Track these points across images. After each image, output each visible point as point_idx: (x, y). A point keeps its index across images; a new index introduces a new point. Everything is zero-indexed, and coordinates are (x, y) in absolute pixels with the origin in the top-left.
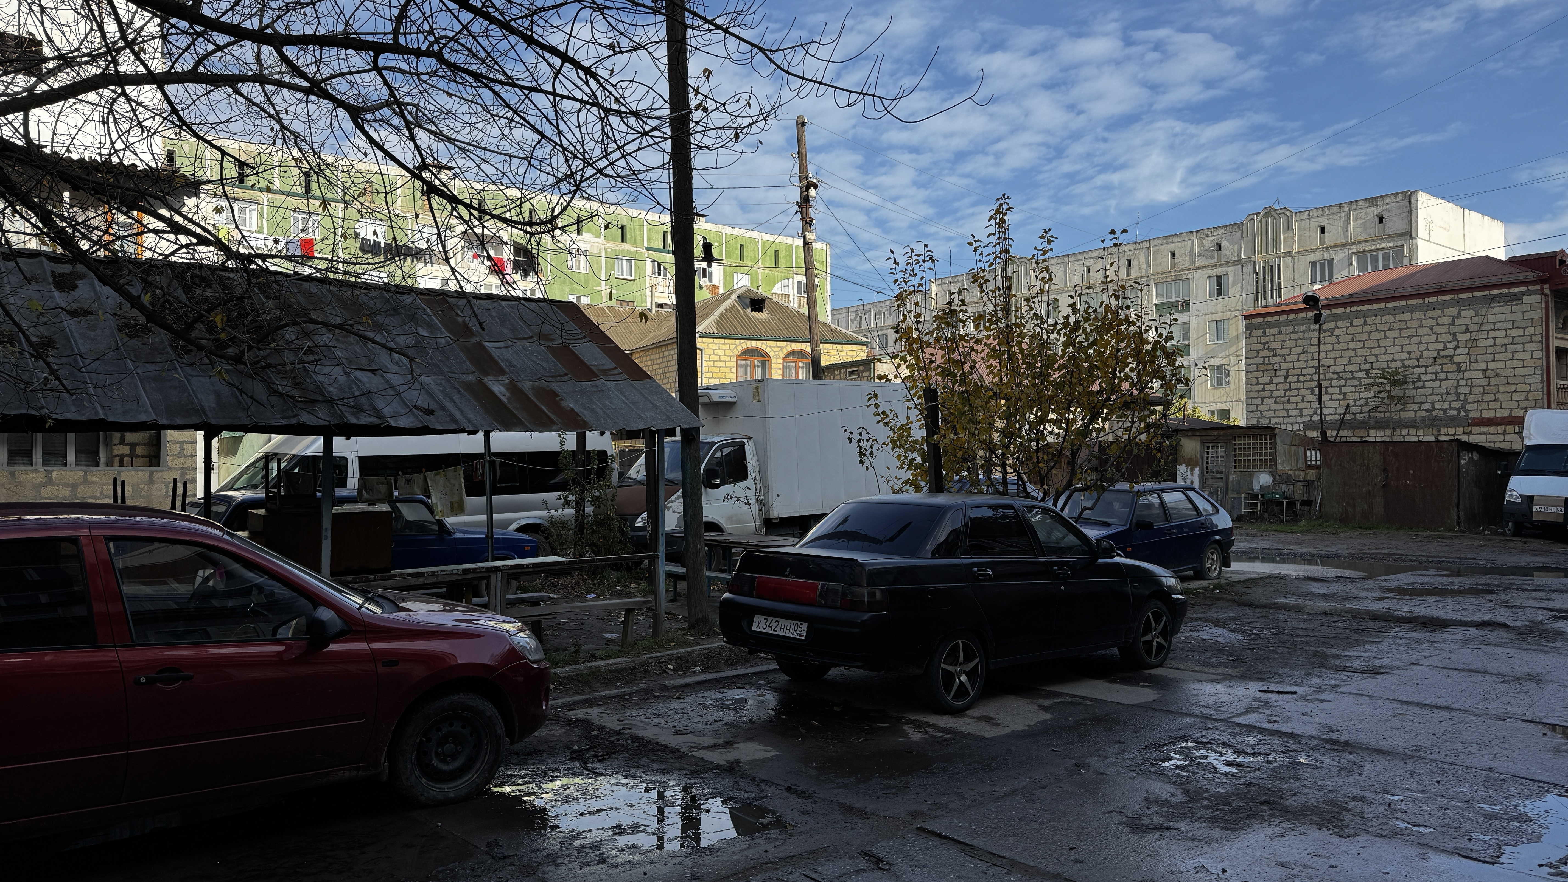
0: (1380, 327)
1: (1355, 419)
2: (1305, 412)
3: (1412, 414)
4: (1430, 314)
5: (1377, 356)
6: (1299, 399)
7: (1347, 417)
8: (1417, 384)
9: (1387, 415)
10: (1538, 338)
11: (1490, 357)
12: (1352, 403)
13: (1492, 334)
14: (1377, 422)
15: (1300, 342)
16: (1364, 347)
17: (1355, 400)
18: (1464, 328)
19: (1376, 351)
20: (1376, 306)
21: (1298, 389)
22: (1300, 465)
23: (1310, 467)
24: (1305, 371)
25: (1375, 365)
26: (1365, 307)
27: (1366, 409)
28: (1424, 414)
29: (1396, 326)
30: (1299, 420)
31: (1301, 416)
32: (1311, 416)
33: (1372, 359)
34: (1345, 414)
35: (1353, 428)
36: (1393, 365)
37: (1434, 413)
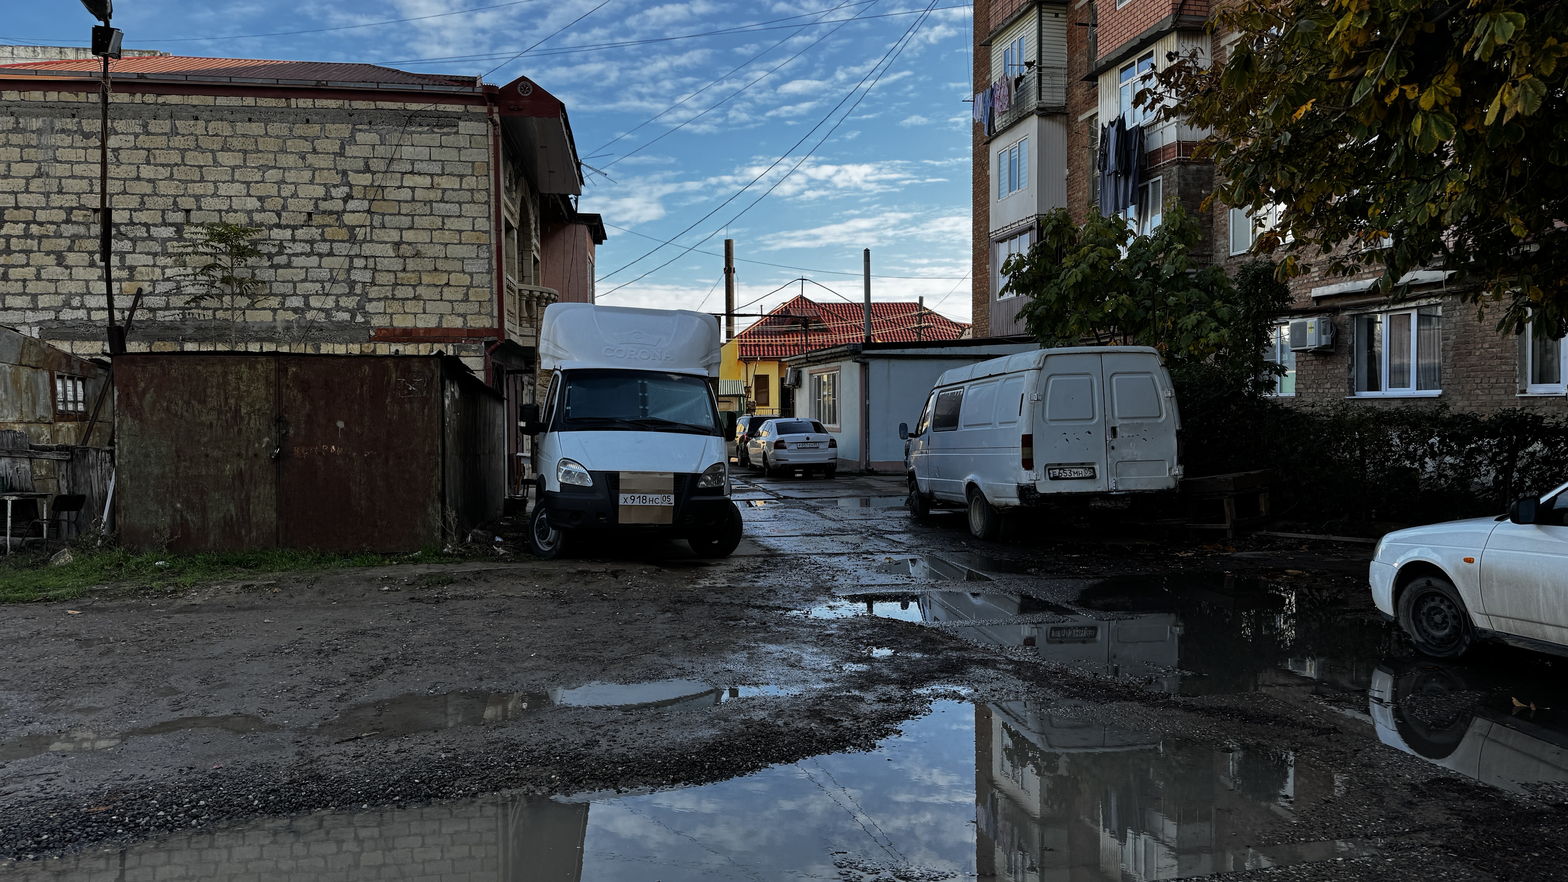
0: (205, 142)
1: (153, 321)
2: (43, 301)
3: (267, 316)
4: (300, 129)
5: (198, 198)
6: (30, 272)
7: (139, 315)
8: (277, 260)
9: (220, 314)
10: (481, 197)
11: (406, 221)
12: (147, 288)
13: (409, 181)
14: (199, 329)
15: (30, 153)
16: (171, 178)
17: (154, 282)
18: (361, 164)
19: (198, 188)
20: (195, 100)
21: (27, 252)
22: (40, 412)
23: (64, 416)
24: (41, 216)
25: (195, 217)
26: (174, 99)
27: (177, 301)
28: (291, 316)
29: (236, 143)
30: (30, 316)
31: (35, 309)
32: (58, 310)
33: (187, 203)
34: (133, 310)
35: (149, 338)
36: (231, 219)
37: (309, 315)
